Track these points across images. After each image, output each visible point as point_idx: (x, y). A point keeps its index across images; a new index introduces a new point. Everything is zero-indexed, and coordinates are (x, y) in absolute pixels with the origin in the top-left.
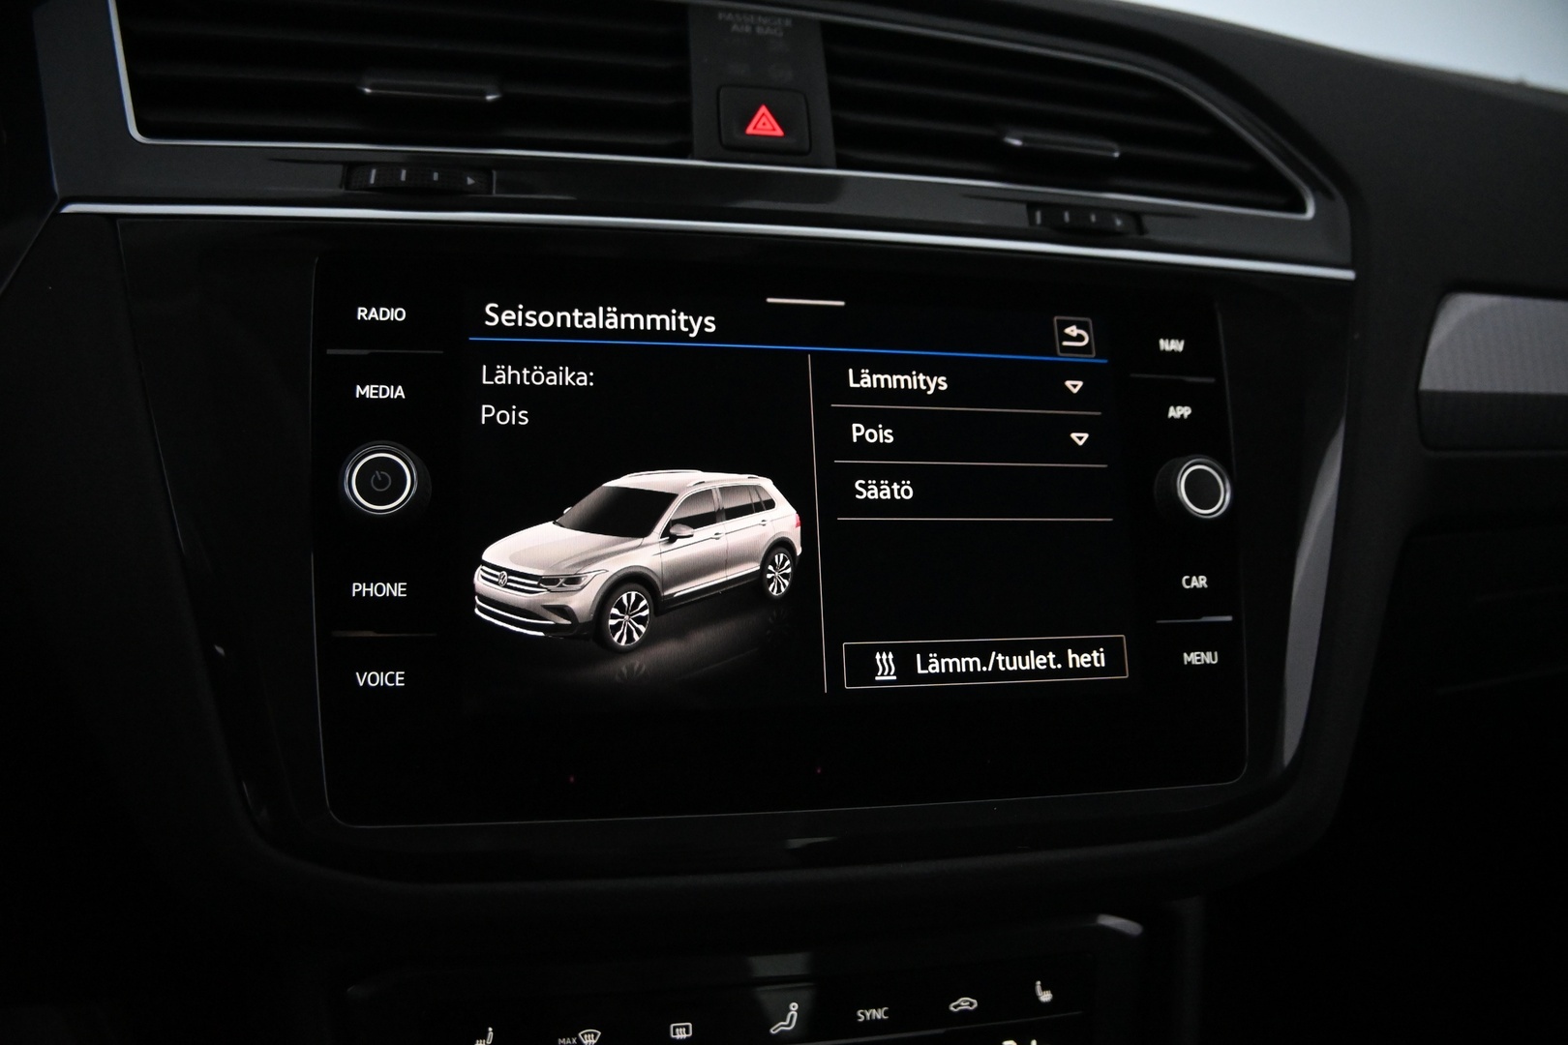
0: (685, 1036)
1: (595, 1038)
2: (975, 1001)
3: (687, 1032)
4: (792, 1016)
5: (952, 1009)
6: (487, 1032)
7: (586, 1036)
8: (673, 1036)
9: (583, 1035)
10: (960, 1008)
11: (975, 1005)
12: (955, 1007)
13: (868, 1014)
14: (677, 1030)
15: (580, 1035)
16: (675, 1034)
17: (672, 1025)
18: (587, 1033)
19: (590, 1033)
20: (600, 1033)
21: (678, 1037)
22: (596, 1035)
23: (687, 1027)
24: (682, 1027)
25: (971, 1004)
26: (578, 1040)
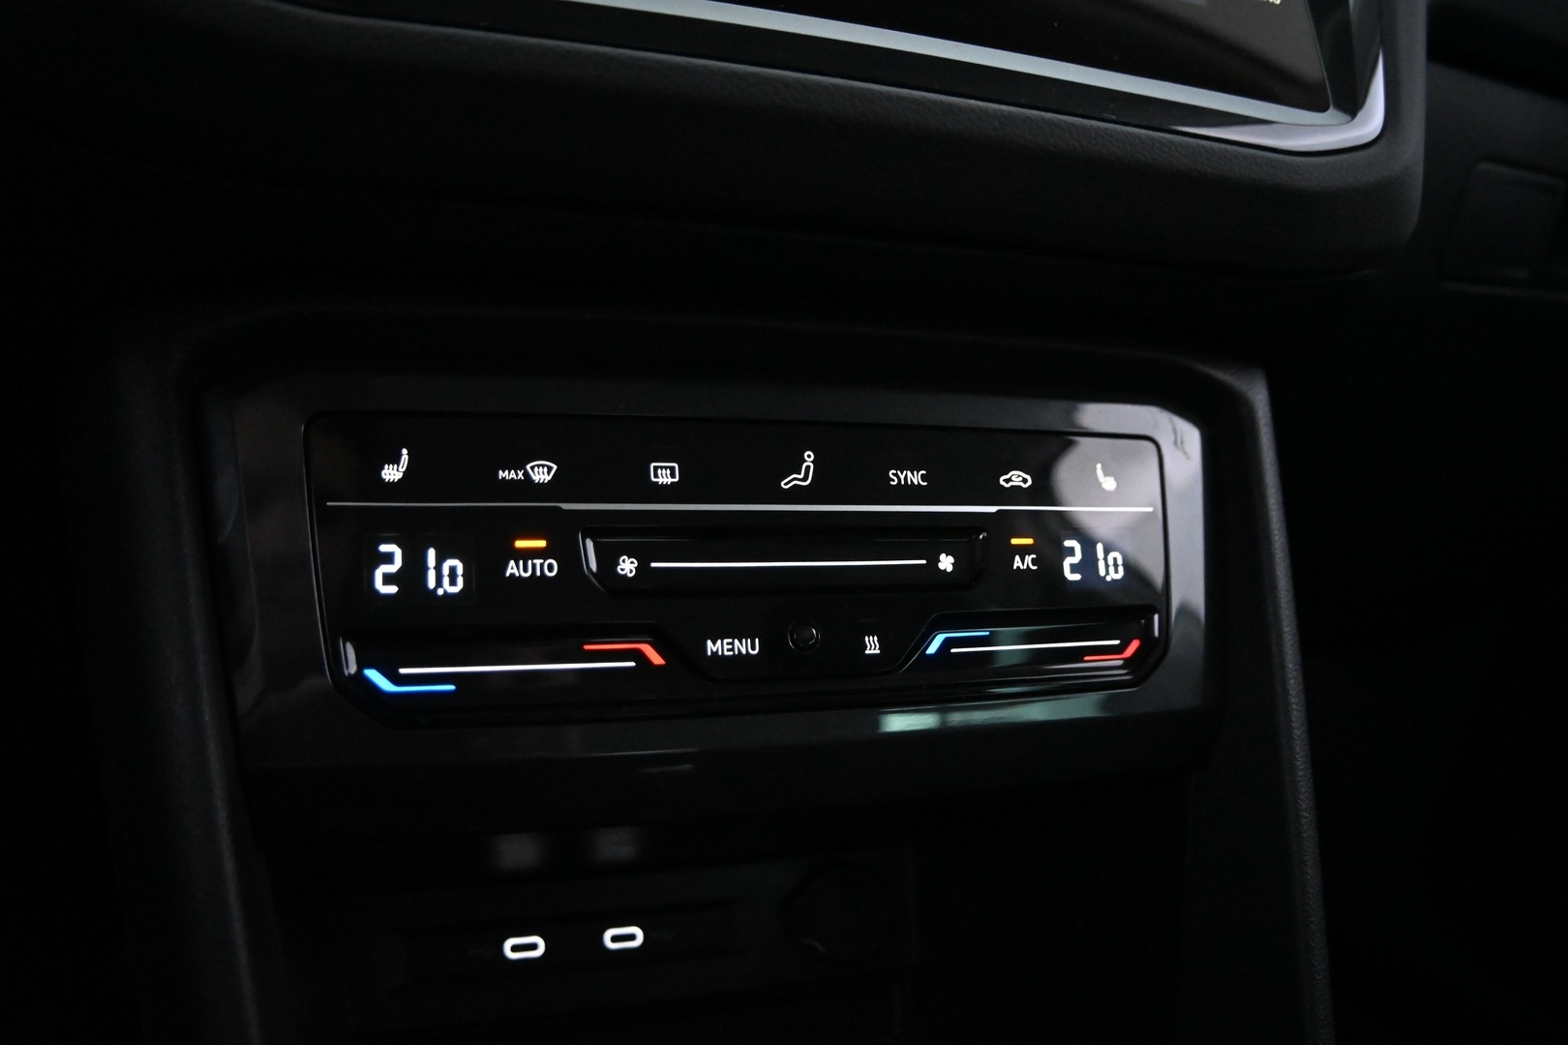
0: (670, 480)
1: (549, 473)
2: (1028, 477)
3: (673, 475)
4: (808, 467)
5: (1002, 483)
6: (401, 455)
7: (536, 469)
8: (654, 479)
9: (532, 468)
10: (1011, 484)
11: (1030, 483)
12: (1007, 481)
13: (902, 477)
14: (659, 471)
15: (528, 467)
16: (656, 476)
17: (653, 465)
18: (538, 466)
19: (543, 466)
20: (555, 467)
21: (660, 480)
22: (550, 469)
23: (672, 469)
24: (666, 468)
25: (1025, 481)
26: (526, 474)
